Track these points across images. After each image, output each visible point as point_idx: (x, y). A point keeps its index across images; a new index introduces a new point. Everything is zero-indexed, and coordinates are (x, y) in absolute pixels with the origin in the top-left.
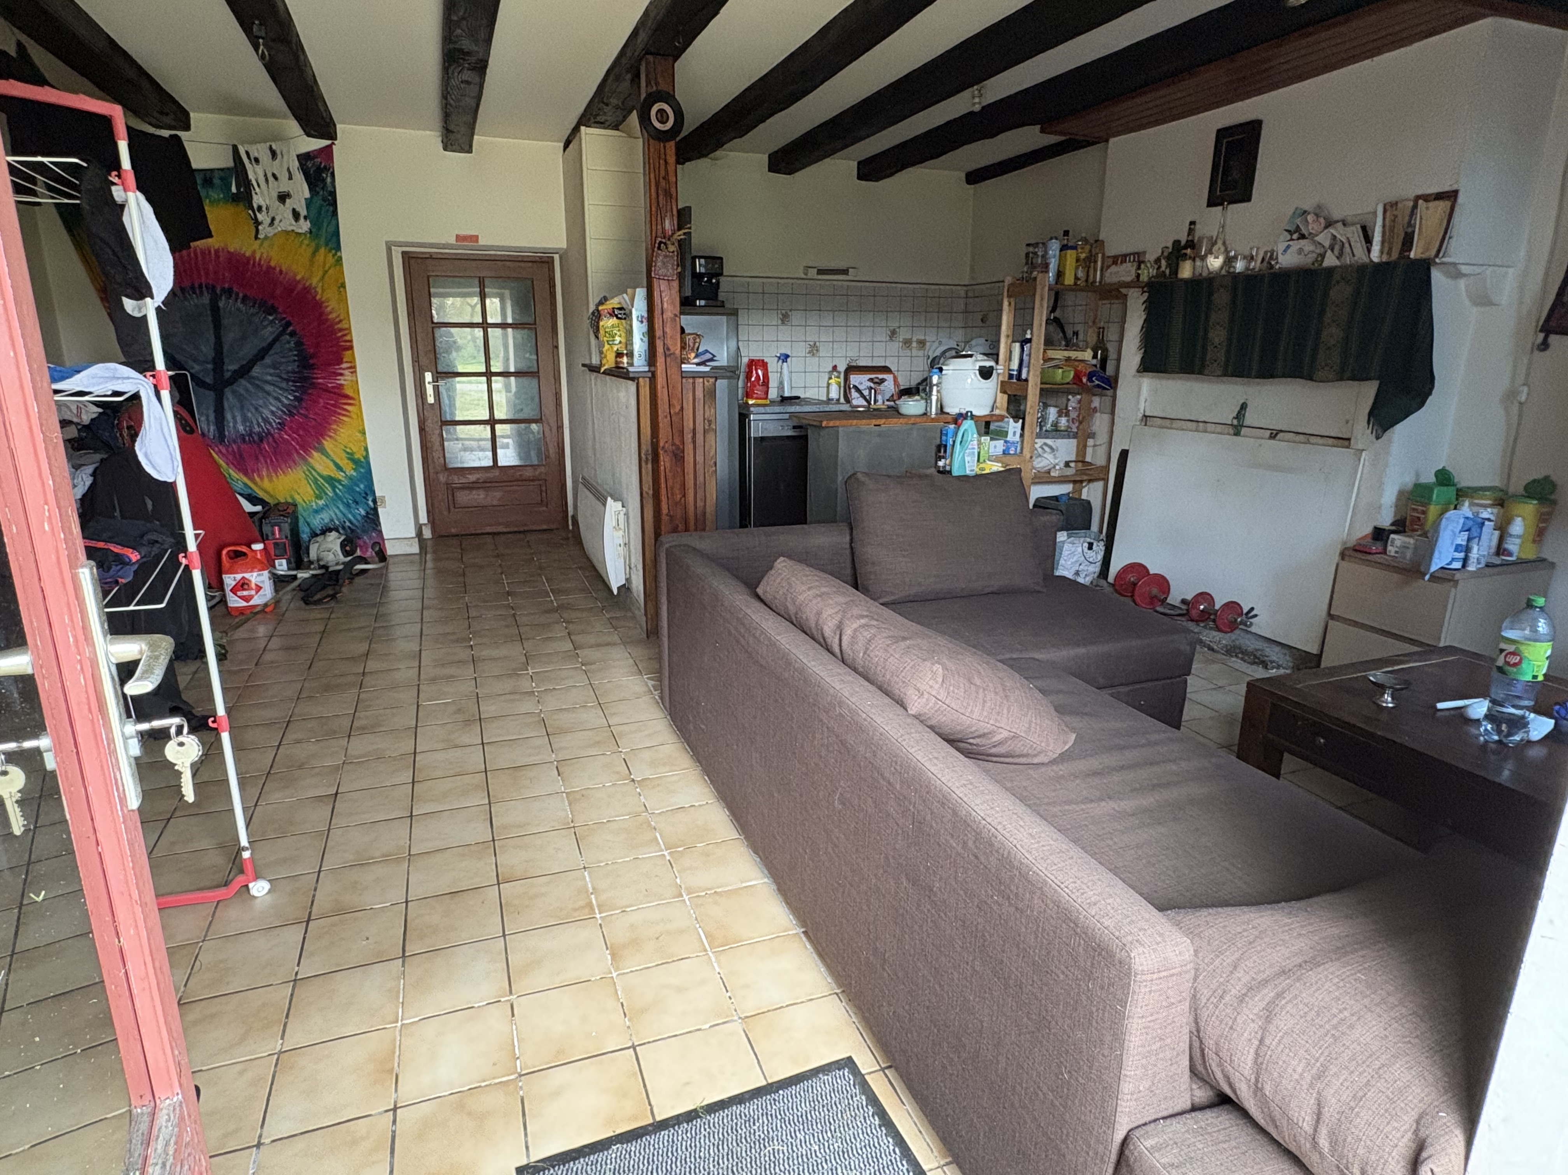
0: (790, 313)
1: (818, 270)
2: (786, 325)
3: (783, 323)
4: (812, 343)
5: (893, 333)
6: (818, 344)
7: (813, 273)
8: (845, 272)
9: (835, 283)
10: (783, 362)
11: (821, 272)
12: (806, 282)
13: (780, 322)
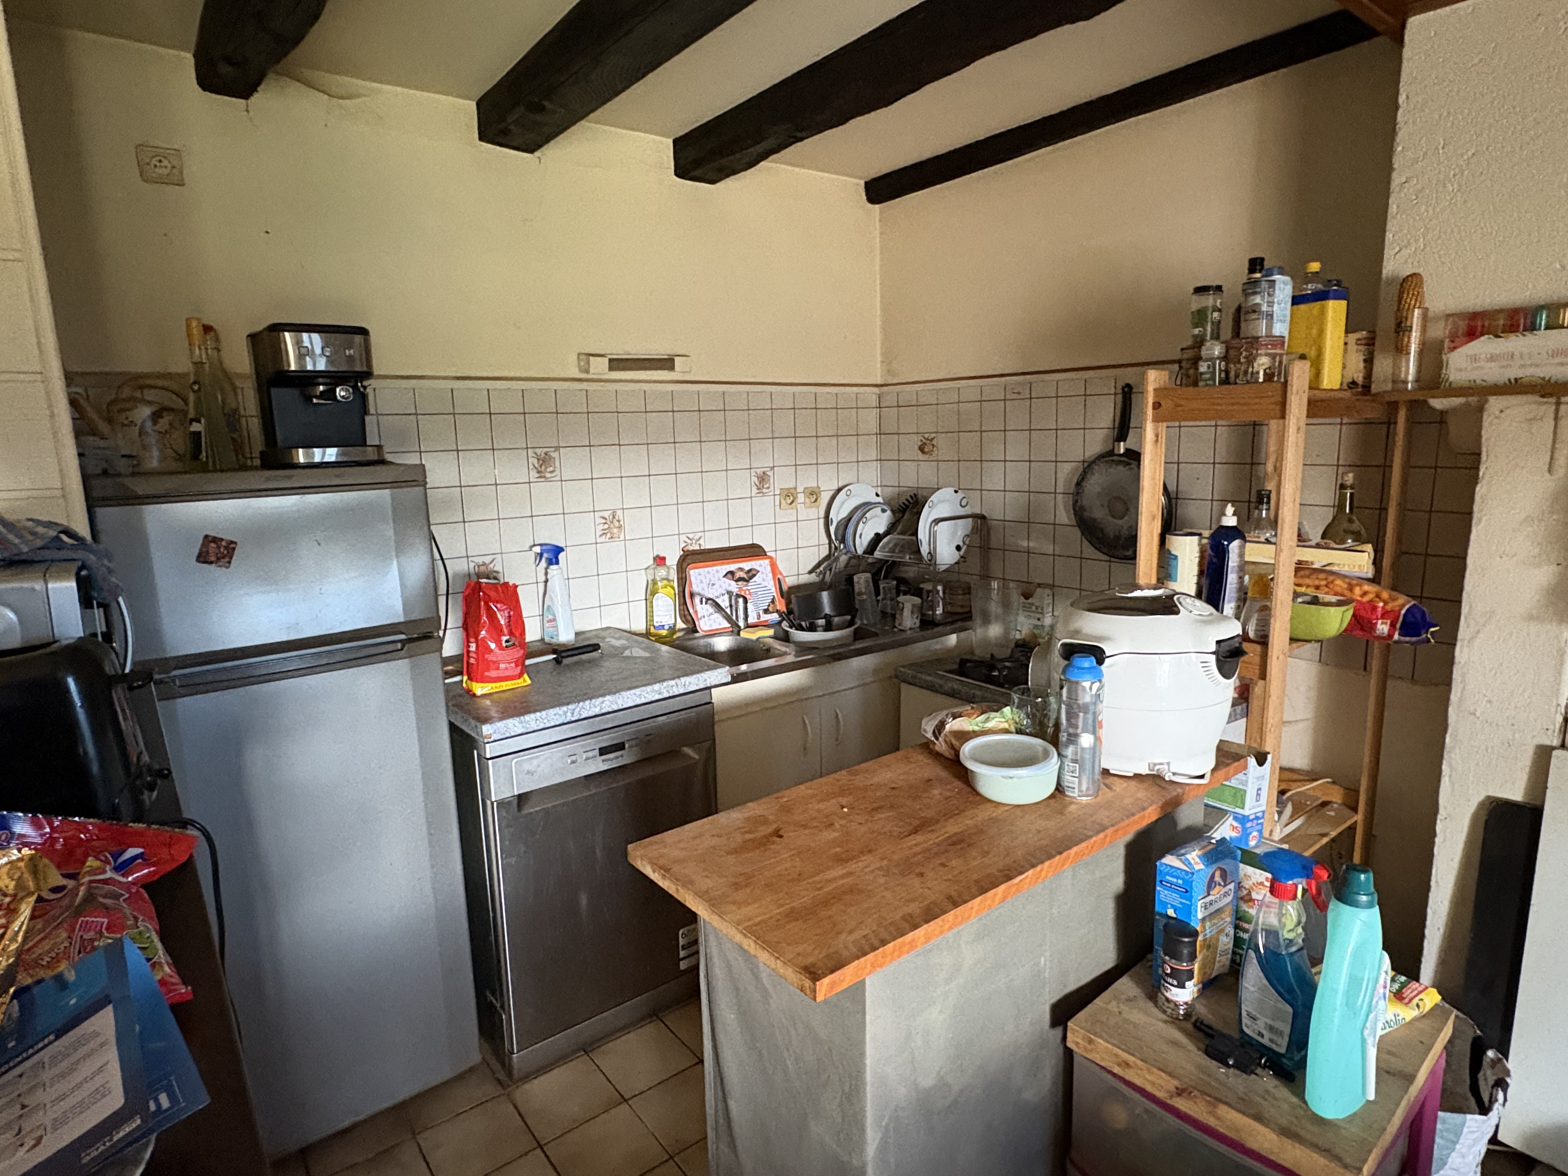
0: (555, 455)
1: (610, 360)
2: (547, 480)
3: (541, 474)
4: (606, 514)
5: (763, 479)
6: (619, 513)
7: (599, 366)
8: (667, 363)
9: (646, 387)
10: (550, 562)
11: (616, 364)
12: (584, 386)
13: (534, 474)
